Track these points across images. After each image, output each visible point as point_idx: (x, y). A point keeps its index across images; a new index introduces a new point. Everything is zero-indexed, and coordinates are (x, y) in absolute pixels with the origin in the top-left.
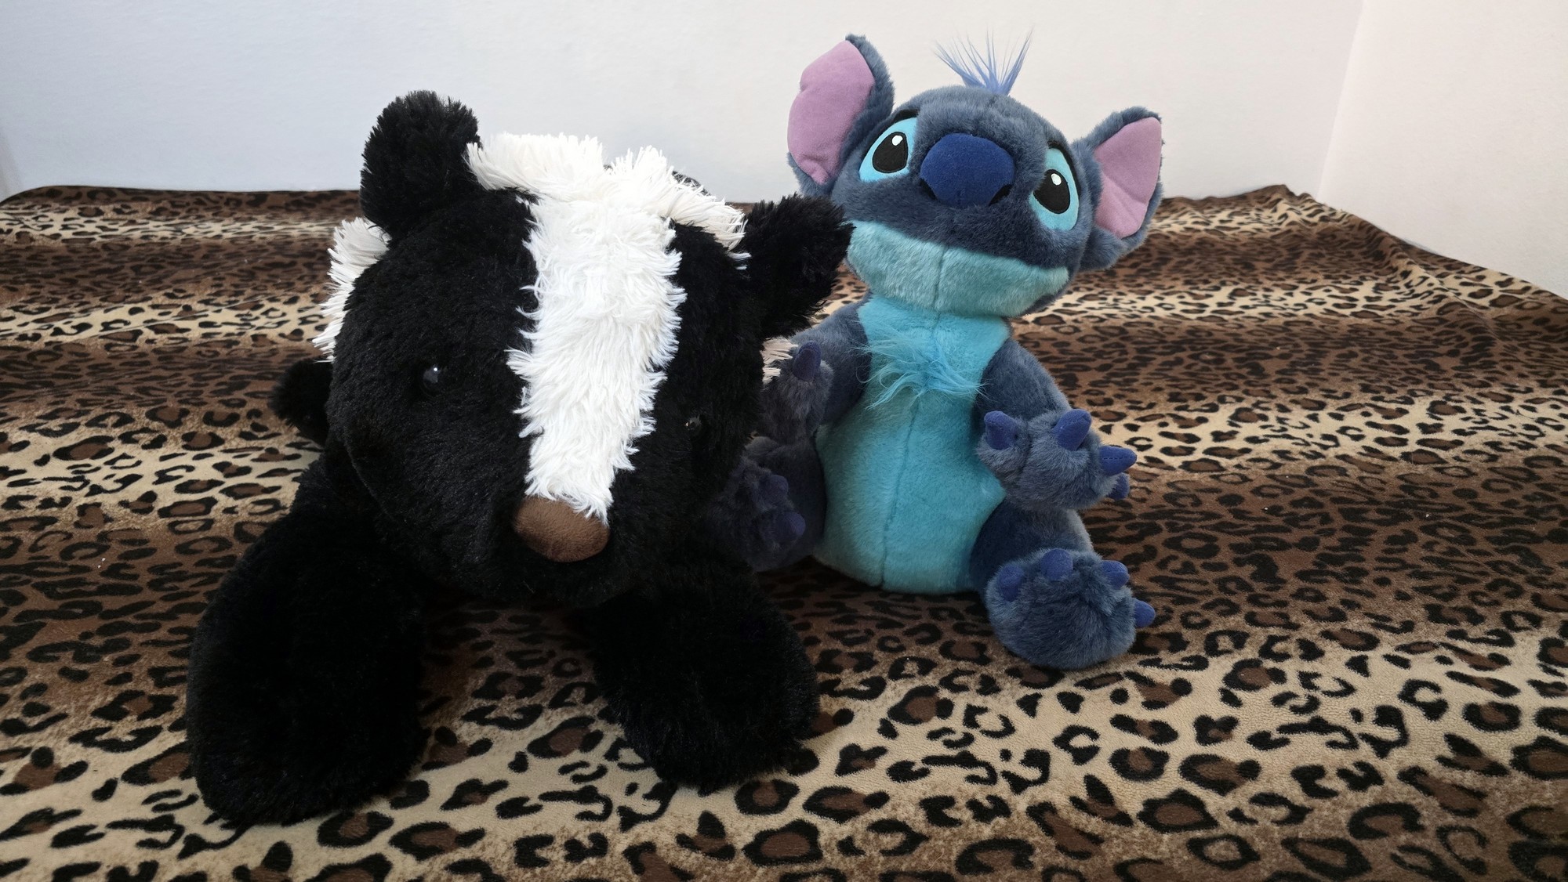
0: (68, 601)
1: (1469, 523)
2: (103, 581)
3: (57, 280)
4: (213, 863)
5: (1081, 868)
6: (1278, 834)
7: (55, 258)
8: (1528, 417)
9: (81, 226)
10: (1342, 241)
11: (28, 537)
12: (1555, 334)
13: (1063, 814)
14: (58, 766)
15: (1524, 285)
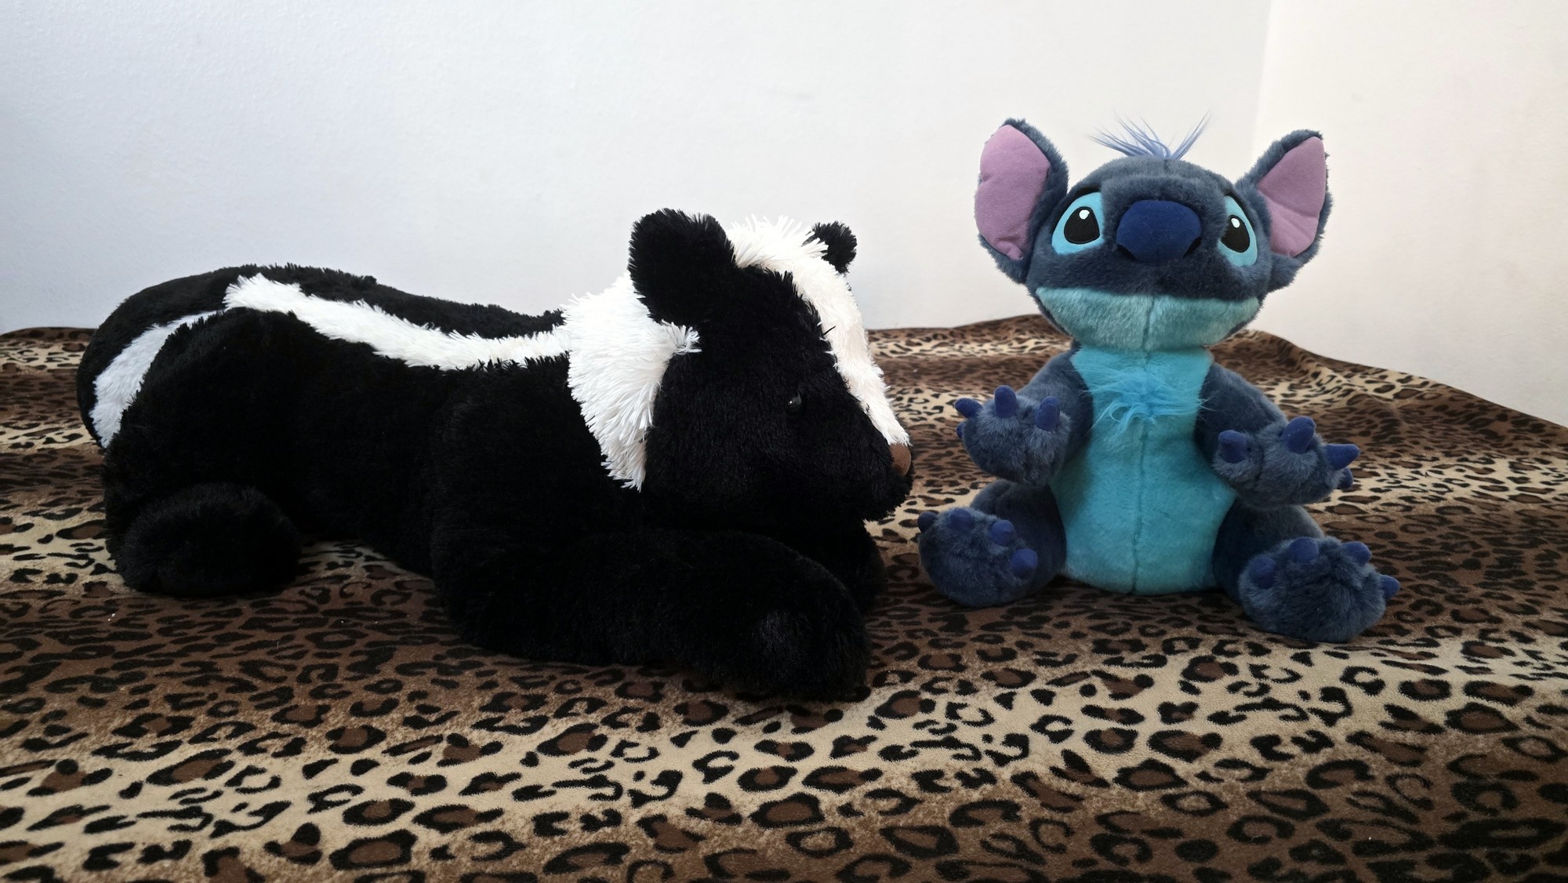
0: (80, 646)
1: (1391, 557)
2: (114, 629)
3: (44, 401)
4: (245, 841)
5: (1065, 820)
6: (1242, 788)
7: (42, 384)
8: (1436, 478)
9: (66, 359)
10: (1256, 353)
11: (37, 604)
12: (1454, 418)
13: (1045, 780)
14: (84, 772)
15: (1422, 381)
